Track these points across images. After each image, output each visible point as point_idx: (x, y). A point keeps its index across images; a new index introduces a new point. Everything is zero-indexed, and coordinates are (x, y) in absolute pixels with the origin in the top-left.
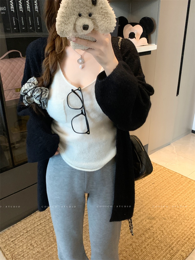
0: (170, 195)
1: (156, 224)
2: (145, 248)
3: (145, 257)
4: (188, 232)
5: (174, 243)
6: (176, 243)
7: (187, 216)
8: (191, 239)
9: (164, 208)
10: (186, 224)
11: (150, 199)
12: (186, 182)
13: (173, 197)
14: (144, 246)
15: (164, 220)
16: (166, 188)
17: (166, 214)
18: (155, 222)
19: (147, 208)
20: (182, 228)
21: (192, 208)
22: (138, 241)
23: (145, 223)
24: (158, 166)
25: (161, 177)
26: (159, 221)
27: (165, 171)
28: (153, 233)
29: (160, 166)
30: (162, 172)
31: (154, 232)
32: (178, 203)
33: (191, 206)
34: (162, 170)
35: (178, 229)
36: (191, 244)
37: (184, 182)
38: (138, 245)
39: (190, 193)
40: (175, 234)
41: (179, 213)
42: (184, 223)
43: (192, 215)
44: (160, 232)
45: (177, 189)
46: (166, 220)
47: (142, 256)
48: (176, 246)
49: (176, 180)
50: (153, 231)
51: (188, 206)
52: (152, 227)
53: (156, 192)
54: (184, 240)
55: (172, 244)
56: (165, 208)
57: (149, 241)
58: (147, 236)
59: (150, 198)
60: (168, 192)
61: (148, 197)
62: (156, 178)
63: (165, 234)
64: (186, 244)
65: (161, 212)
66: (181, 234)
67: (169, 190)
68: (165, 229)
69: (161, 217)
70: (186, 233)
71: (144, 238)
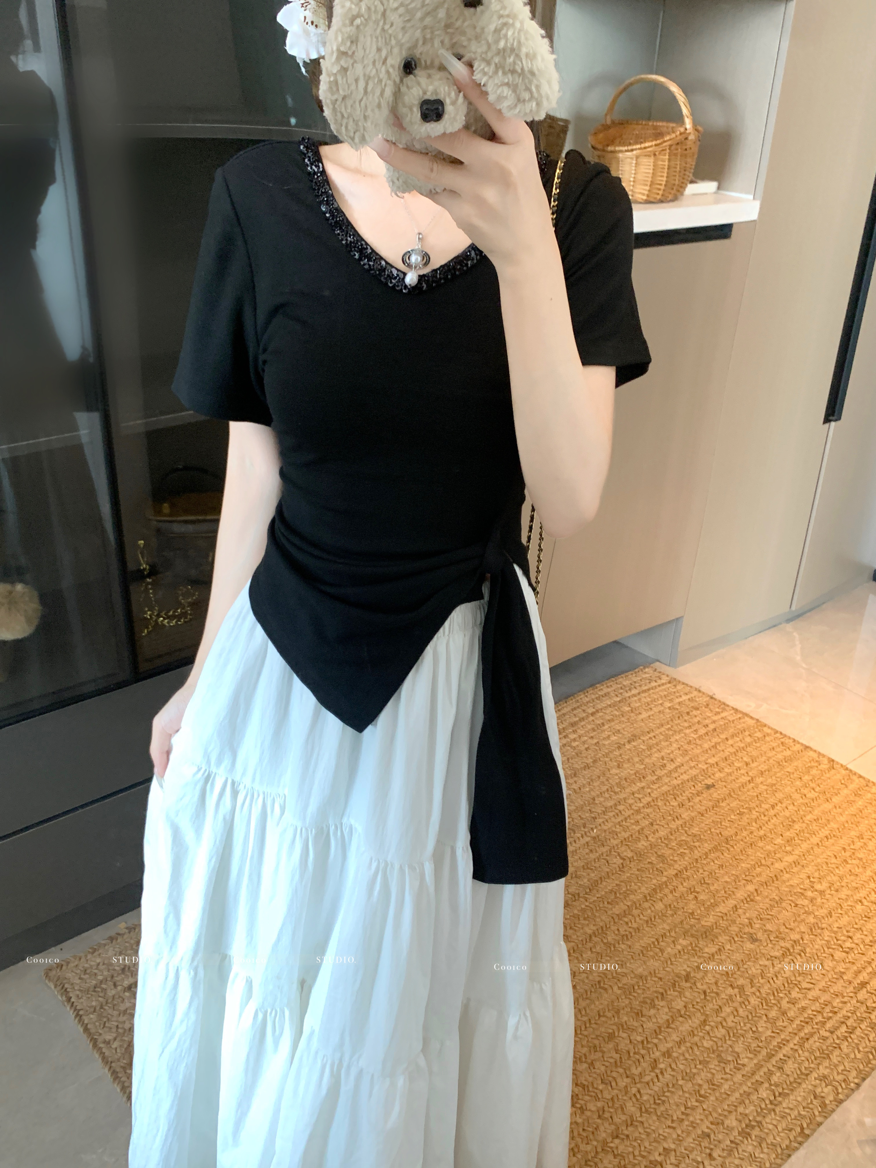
0: (779, 841)
1: (716, 957)
2: (668, 1054)
3: (667, 1094)
4: (845, 1003)
5: (788, 1041)
6: (796, 1042)
7: (845, 932)
8: (858, 1032)
9: (752, 893)
10: (841, 968)
11: (696, 852)
12: (845, 791)
13: (788, 848)
16: (762, 810)
17: (761, 919)
19: (680, 887)
20: (824, 985)
21: (866, 903)
22: (639, 1024)
23: (671, 950)
24: (732, 712)
25: (745, 759)
26: (729, 947)
27: (759, 735)
28: (703, 997)
29: (741, 712)
30: (748, 740)
31: (708, 991)
32: (809, 877)
33: (863, 893)
34: (747, 733)
36: (859, 1051)
37: (836, 791)
39: (861, 837)
40: (794, 1004)
41: (812, 920)
42: (831, 964)
43: (865, 933)
45: (809, 817)
46: (757, 943)
47: (656, 1089)
48: (795, 1058)
49: (806, 778)
51: (849, 893)
53: (723, 823)
54: (832, 1033)
55: (780, 1048)
56: (758, 895)
57: (687, 1027)
59: (695, 847)
60: (771, 826)
61: (686, 842)
62: (722, 764)
64: (837, 1052)
65: (740, 911)
66: (817, 1006)
67: (774, 820)
69: (737, 929)
70: (840, 1005)
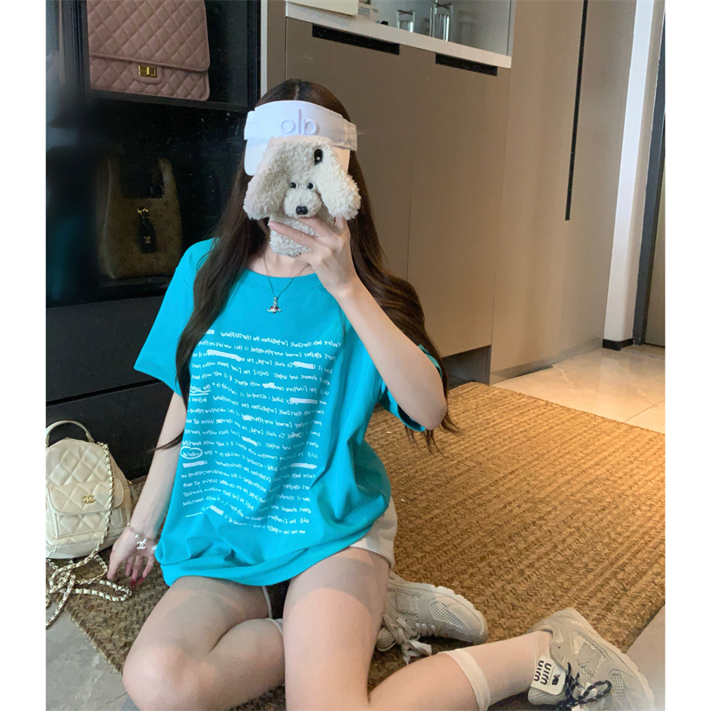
12: (619, 431)
14: (526, 562)
15: (575, 505)
18: (549, 509)
22: (503, 551)
23: (516, 511)
26: (560, 507)
31: (552, 530)
32: (608, 471)
35: (625, 524)
38: (506, 558)
40: (620, 535)
41: (618, 492)
42: (640, 513)
44: (569, 530)
46: (581, 504)
48: (632, 564)
50: (549, 528)
52: (541, 518)
55: (618, 559)
57: (542, 550)
58: (532, 538)
59: (521, 460)
63: (589, 535)
65: (564, 489)
66: (638, 535)
67: (574, 445)
68: (584, 524)
69: (564, 498)
71: (522, 546)
